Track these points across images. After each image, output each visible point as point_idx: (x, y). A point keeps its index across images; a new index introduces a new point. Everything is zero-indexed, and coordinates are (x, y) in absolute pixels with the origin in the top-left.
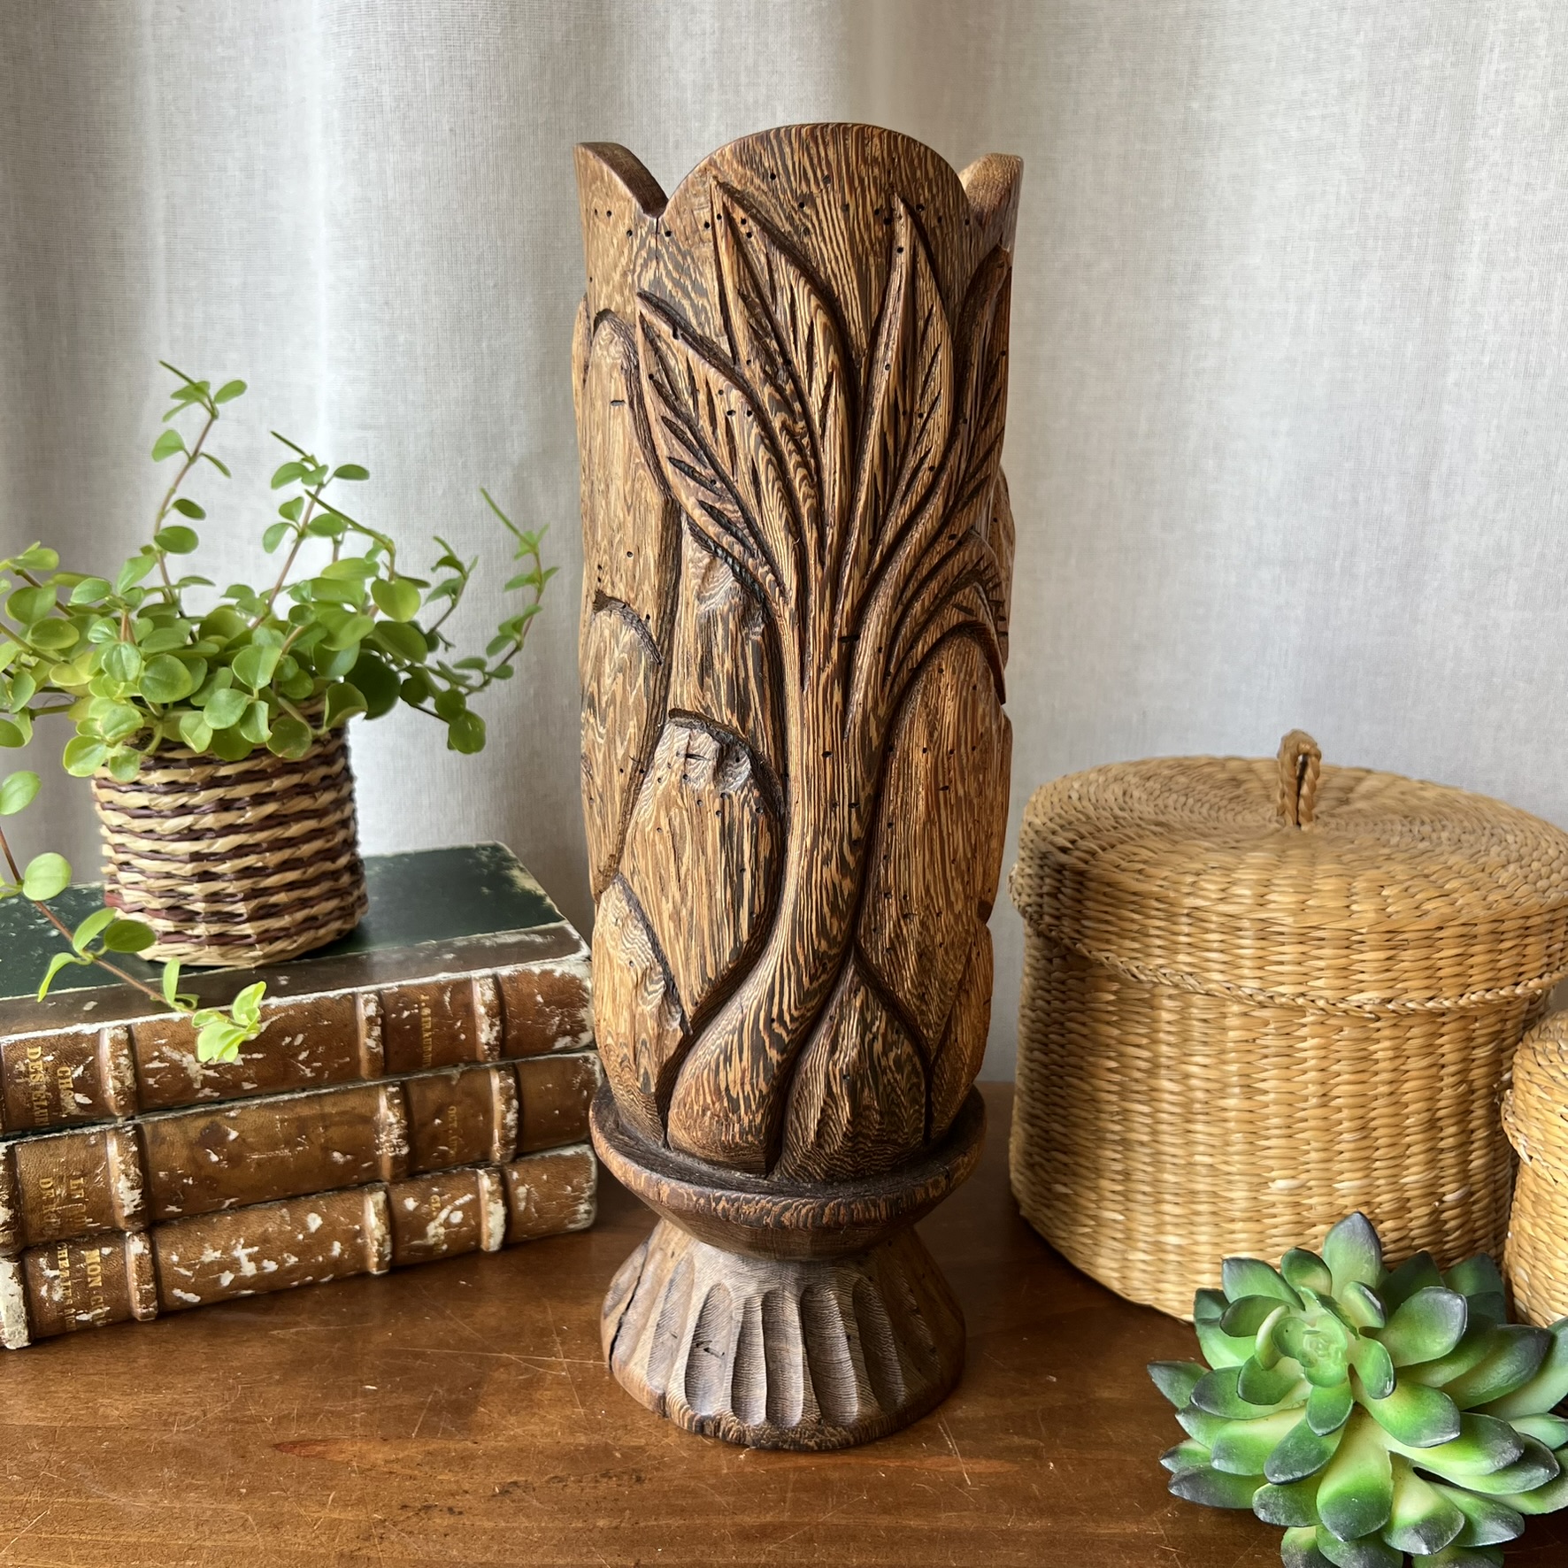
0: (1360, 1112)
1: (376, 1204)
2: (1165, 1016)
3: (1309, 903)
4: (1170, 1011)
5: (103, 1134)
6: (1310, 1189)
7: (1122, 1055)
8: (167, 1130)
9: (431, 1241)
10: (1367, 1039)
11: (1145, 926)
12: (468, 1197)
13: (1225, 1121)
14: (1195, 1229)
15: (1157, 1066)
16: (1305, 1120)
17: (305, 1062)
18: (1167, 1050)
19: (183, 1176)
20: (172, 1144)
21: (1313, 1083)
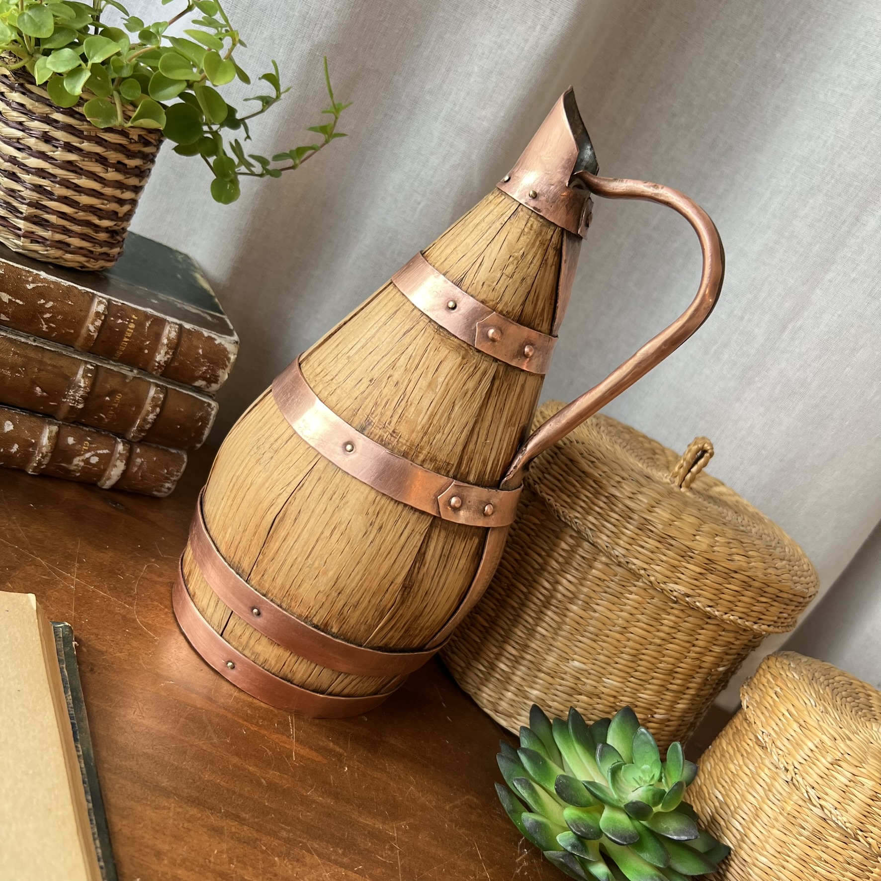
0: (638, 646)
1: (51, 432)
2: (564, 545)
3: (676, 523)
4: (567, 543)
6: (590, 674)
7: (527, 554)
9: (72, 468)
10: (664, 610)
11: (578, 491)
12: (105, 451)
13: (565, 616)
14: (516, 665)
15: (544, 570)
16: (608, 637)
17: (47, 321)
18: (554, 564)
21: (623, 619)
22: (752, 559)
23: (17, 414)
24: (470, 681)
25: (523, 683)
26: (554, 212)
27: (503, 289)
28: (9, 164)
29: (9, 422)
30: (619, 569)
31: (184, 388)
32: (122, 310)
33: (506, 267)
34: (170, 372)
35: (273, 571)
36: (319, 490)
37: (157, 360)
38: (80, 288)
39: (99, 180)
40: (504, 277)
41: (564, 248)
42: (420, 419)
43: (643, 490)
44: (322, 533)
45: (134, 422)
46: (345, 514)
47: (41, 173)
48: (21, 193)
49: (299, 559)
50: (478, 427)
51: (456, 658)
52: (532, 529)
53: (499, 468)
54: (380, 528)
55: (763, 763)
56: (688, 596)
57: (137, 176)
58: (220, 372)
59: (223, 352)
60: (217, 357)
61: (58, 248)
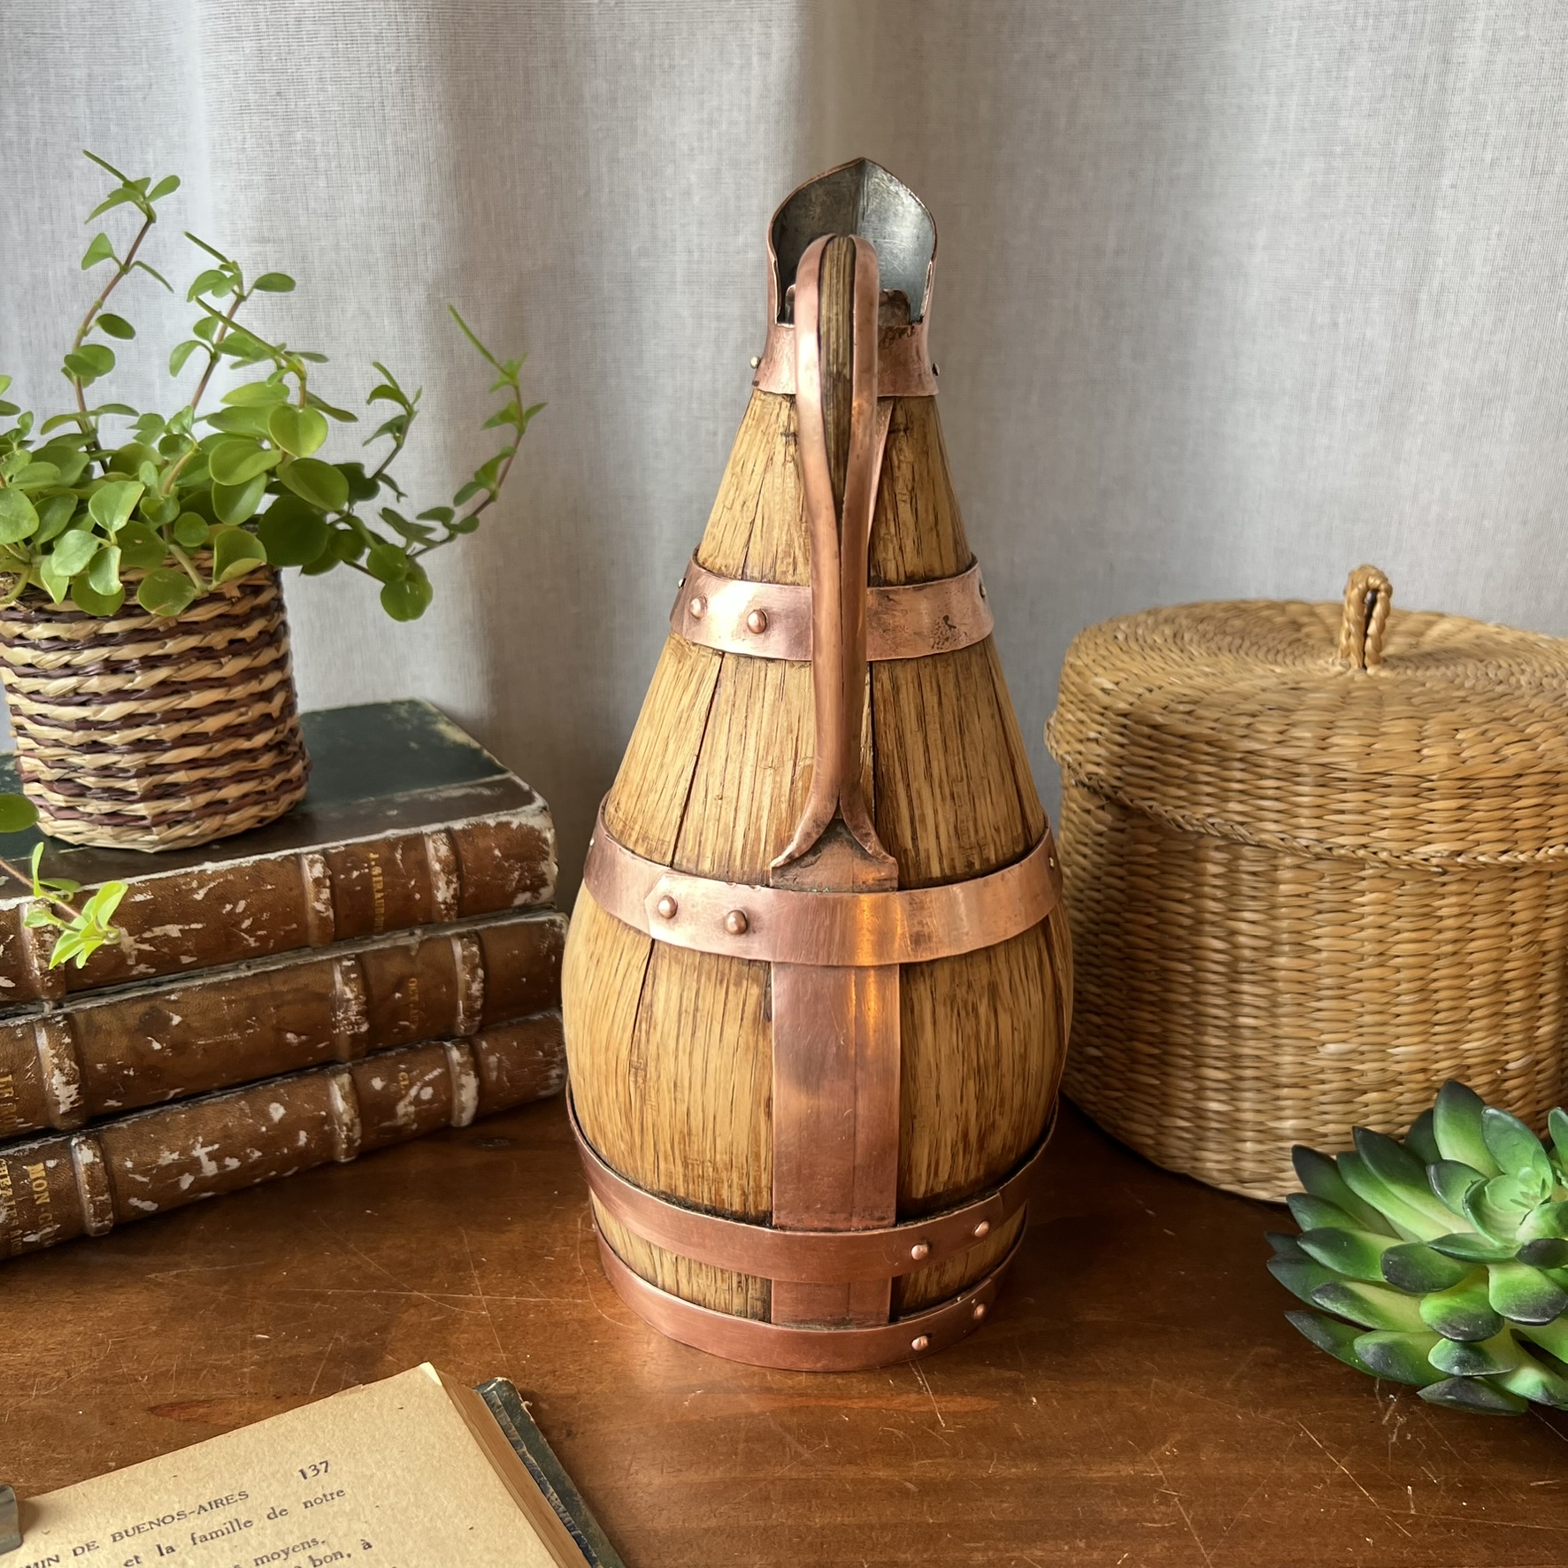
0: (1421, 972)
1: (341, 1087)
2: (1213, 869)
3: (1376, 746)
4: (1216, 863)
5: (30, 1025)
6: (1362, 1053)
7: (1162, 910)
8: (102, 1018)
9: (401, 1121)
10: (1432, 894)
11: (1191, 772)
12: (436, 1072)
13: (1274, 980)
14: (1236, 1094)
15: (1201, 922)
16: (1361, 981)
17: (249, 931)
18: (1212, 905)
19: (123, 1067)
20: (109, 1033)
21: (1370, 940)
22: (1538, 740)
23: (280, 1086)
24: (1175, 1152)
25: (1261, 1118)
28: (82, 732)
29: (274, 1105)
30: (1321, 866)
31: (504, 917)
32: (349, 854)
34: (469, 906)
37: (440, 899)
38: (272, 856)
39: (215, 684)
43: (1295, 717)
45: (456, 1008)
47: (130, 721)
48: (120, 765)
51: (1135, 1127)
52: (1150, 866)
57: (269, 645)
58: (543, 867)
59: (531, 835)
60: (526, 847)
61: (210, 815)
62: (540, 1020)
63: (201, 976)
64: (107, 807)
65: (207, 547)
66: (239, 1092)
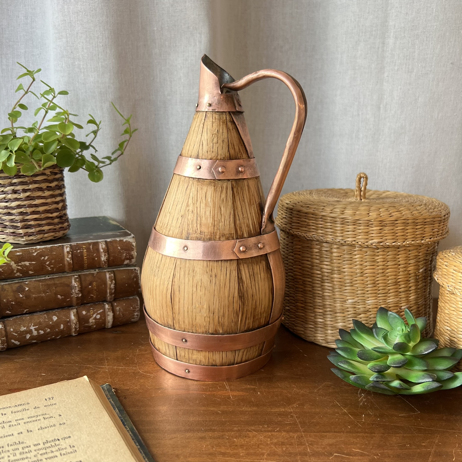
0: (373, 278)
1: (74, 313)
3: (357, 213)
4: (316, 249)
6: (359, 303)
7: (303, 264)
8: (6, 287)
9: (91, 324)
10: (375, 255)
11: (308, 223)
12: (101, 311)
13: (333, 281)
14: (324, 316)
16: (357, 281)
17: (48, 265)
18: (316, 261)
19: (11, 301)
20: (8, 291)
21: (358, 269)
22: (402, 211)
23: (56, 311)
24: (309, 335)
25: (332, 323)
26: (221, 107)
27: (217, 150)
28: (6, 210)
29: (54, 316)
30: (345, 247)
31: (122, 267)
32: (77, 246)
33: (213, 140)
34: (111, 263)
35: (182, 318)
36: (182, 273)
37: (103, 260)
38: (56, 245)
39: (43, 198)
40: (214, 144)
41: (234, 119)
42: (209, 221)
43: (336, 207)
44: (193, 291)
45: (107, 292)
46: (198, 277)
47: (19, 207)
48: (16, 219)
49: (189, 307)
50: (236, 212)
51: (298, 328)
52: (300, 251)
53: (257, 226)
54: (216, 276)
55: (457, 301)
56: (381, 242)
57: (59, 189)
58: (132, 253)
59: (129, 243)
60: (128, 247)
61: (40, 234)
62: (132, 299)
63: (35, 278)
64: (12, 231)
65: (41, 160)
66: (45, 312)
